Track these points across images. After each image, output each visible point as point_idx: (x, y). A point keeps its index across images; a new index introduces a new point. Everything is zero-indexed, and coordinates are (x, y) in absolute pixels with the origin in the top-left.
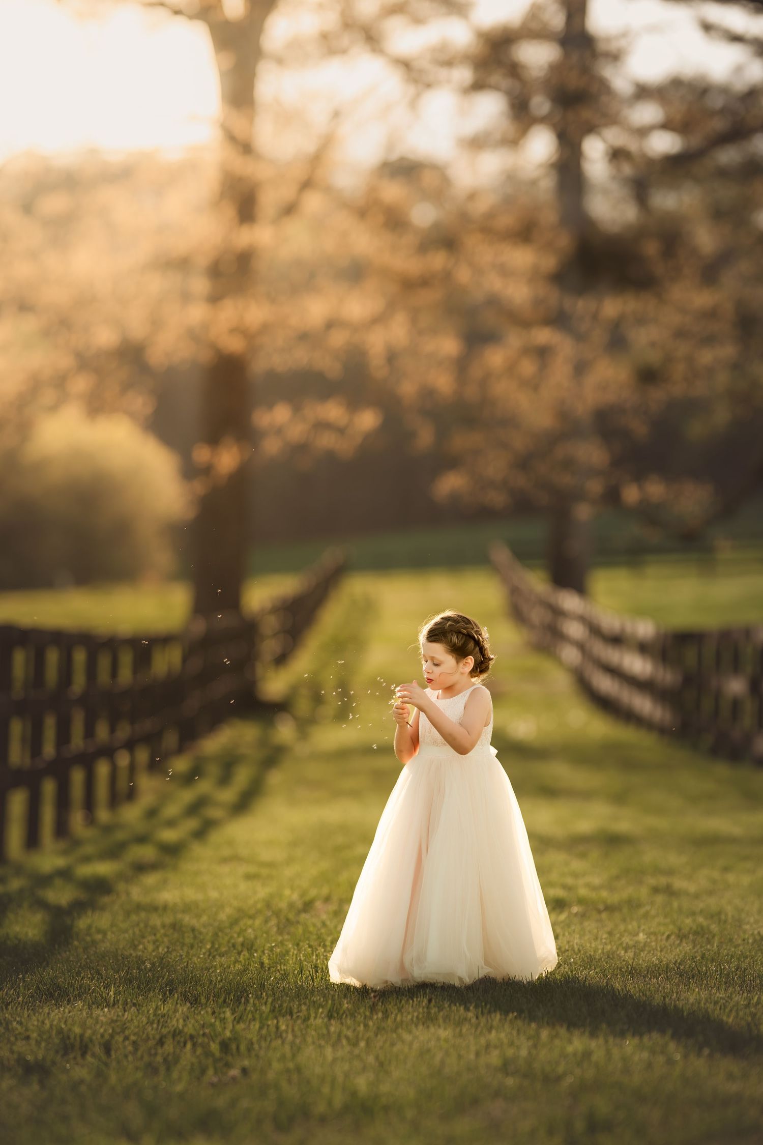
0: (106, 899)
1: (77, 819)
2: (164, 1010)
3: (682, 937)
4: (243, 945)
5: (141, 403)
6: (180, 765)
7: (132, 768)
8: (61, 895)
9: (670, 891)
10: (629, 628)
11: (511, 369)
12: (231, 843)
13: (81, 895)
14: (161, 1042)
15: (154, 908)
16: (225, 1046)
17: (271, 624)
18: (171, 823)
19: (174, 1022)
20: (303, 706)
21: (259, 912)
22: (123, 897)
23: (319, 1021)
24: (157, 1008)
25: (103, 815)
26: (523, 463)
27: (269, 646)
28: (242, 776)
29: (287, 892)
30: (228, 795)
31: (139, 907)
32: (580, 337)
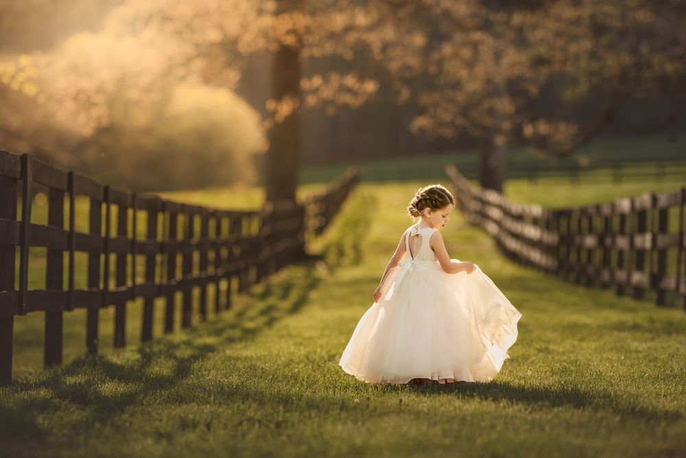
0: (210, 354)
1: (196, 319)
2: (242, 407)
3: (553, 373)
4: (291, 376)
5: (233, 76)
6: (258, 289)
7: (229, 291)
8: (185, 353)
9: (547, 351)
10: (527, 210)
11: (455, 55)
12: (286, 327)
13: (196, 352)
14: (241, 423)
15: (238, 359)
16: (278, 425)
17: (312, 209)
18: (252, 319)
19: (249, 412)
20: (332, 258)
21: (302, 361)
22: (221, 354)
23: (335, 412)
24: (238, 407)
25: (211, 316)
26: (464, 111)
27: (312, 223)
28: (294, 295)
29: (319, 350)
30: (287, 304)
31: (230, 358)
32: (497, 36)
